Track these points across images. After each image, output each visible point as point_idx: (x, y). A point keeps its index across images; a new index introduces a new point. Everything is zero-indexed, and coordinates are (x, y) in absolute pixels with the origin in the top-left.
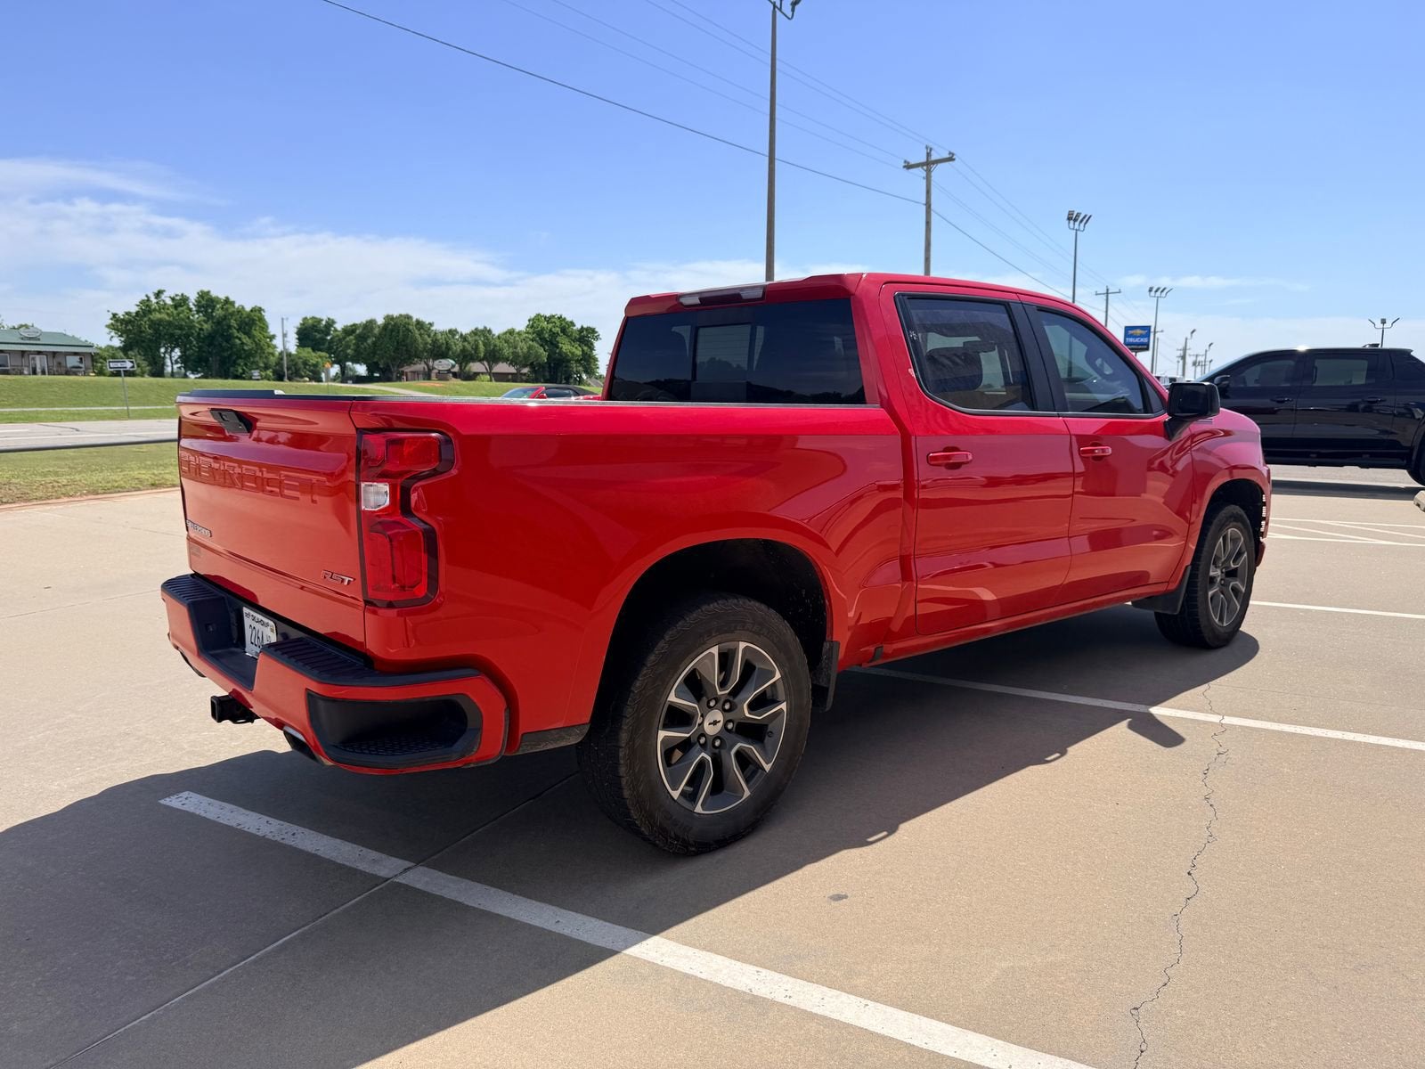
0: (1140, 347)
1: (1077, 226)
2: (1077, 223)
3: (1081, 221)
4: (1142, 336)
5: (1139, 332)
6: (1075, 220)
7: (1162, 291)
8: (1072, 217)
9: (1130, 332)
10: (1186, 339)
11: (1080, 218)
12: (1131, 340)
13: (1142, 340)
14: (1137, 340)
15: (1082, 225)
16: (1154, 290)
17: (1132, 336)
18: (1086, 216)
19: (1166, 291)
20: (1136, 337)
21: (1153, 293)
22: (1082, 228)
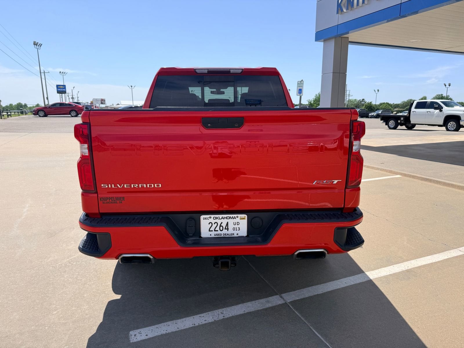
0: (63, 92)
1: (37, 48)
2: (37, 46)
3: (39, 46)
4: (63, 88)
5: (62, 87)
6: (36, 45)
7: (64, 73)
8: (35, 44)
9: (59, 87)
10: (72, 90)
11: (38, 44)
12: (60, 90)
13: (63, 90)
14: (61, 90)
15: (39, 47)
16: (62, 72)
17: (59, 88)
18: (40, 44)
19: (65, 73)
20: (61, 89)
21: (61, 74)
22: (39, 48)
